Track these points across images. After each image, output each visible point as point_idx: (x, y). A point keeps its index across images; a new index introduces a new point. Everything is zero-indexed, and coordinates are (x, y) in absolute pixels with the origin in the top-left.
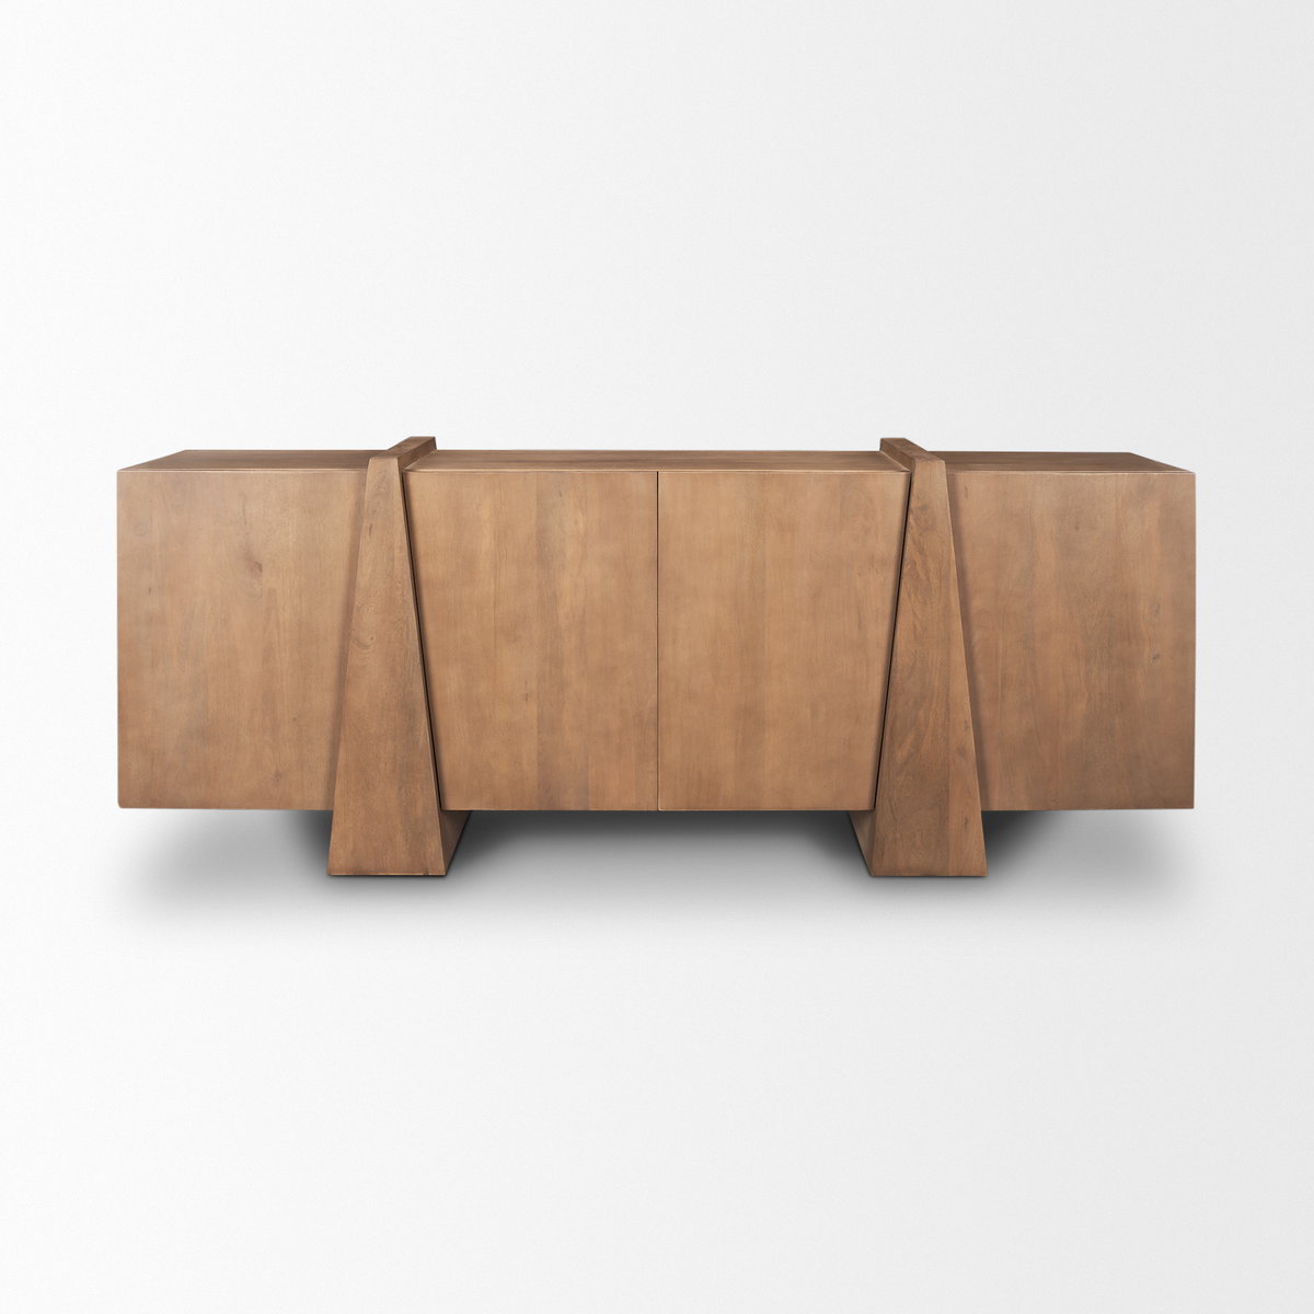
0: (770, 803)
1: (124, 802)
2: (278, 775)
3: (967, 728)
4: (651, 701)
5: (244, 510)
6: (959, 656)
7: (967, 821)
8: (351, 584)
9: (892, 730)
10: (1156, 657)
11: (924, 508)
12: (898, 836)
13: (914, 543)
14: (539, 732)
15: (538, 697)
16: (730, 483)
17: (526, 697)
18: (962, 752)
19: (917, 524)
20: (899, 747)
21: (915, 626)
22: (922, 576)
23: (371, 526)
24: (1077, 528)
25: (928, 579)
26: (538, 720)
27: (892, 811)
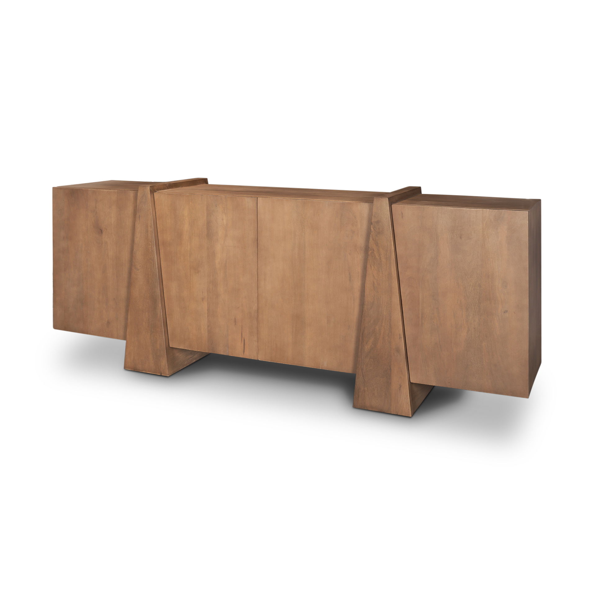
0: (308, 364)
1: (56, 327)
2: (108, 323)
3: (400, 338)
4: (255, 307)
5: (96, 206)
6: (396, 300)
7: (401, 386)
8: (133, 241)
9: (363, 334)
10: (506, 312)
11: (378, 222)
12: (366, 389)
13: (373, 239)
14: (208, 316)
15: (208, 300)
16: (289, 204)
17: (203, 299)
18: (398, 350)
19: (374, 230)
20: (366, 343)
21: (374, 282)
22: (377, 257)
23: (140, 216)
24: (461, 238)
25: (380, 259)
26: (207, 310)
27: (363, 376)
